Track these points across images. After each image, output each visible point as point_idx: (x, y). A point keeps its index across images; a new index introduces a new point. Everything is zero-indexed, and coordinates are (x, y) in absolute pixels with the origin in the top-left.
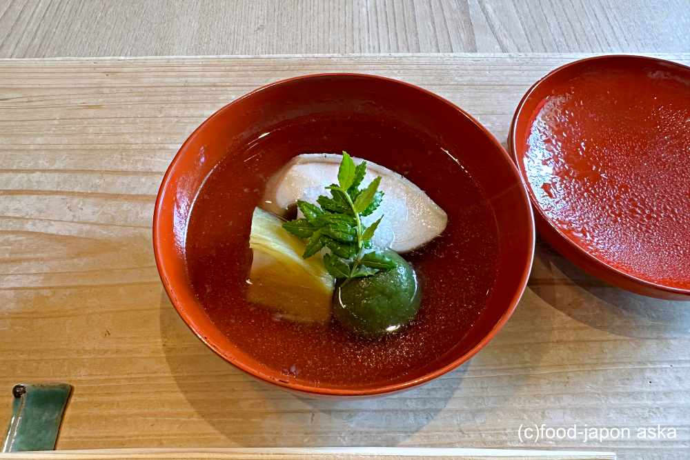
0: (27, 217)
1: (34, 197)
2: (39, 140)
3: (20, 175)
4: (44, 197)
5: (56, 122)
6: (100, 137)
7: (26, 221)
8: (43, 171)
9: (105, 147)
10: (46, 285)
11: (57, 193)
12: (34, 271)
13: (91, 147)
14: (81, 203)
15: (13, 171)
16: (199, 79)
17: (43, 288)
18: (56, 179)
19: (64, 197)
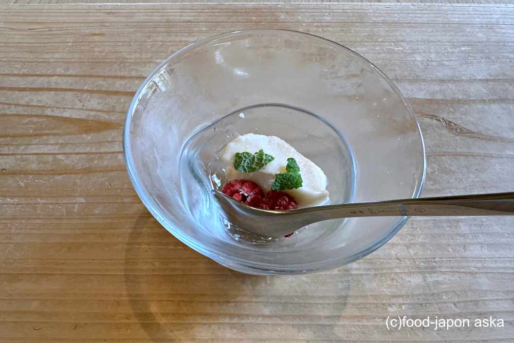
0: (47, 106)
1: (53, 93)
2: (57, 56)
3: (42, 78)
4: (61, 92)
5: (70, 44)
6: (104, 54)
7: (46, 108)
8: (60, 76)
9: (107, 60)
10: (61, 152)
11: (70, 90)
12: (51, 142)
13: (97, 60)
14: (89, 97)
15: (37, 75)
16: (178, 18)
17: (58, 154)
18: (70, 81)
19: (76, 93)
